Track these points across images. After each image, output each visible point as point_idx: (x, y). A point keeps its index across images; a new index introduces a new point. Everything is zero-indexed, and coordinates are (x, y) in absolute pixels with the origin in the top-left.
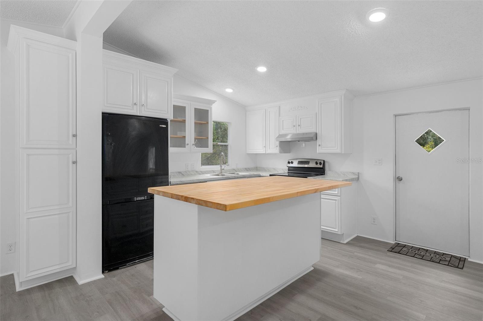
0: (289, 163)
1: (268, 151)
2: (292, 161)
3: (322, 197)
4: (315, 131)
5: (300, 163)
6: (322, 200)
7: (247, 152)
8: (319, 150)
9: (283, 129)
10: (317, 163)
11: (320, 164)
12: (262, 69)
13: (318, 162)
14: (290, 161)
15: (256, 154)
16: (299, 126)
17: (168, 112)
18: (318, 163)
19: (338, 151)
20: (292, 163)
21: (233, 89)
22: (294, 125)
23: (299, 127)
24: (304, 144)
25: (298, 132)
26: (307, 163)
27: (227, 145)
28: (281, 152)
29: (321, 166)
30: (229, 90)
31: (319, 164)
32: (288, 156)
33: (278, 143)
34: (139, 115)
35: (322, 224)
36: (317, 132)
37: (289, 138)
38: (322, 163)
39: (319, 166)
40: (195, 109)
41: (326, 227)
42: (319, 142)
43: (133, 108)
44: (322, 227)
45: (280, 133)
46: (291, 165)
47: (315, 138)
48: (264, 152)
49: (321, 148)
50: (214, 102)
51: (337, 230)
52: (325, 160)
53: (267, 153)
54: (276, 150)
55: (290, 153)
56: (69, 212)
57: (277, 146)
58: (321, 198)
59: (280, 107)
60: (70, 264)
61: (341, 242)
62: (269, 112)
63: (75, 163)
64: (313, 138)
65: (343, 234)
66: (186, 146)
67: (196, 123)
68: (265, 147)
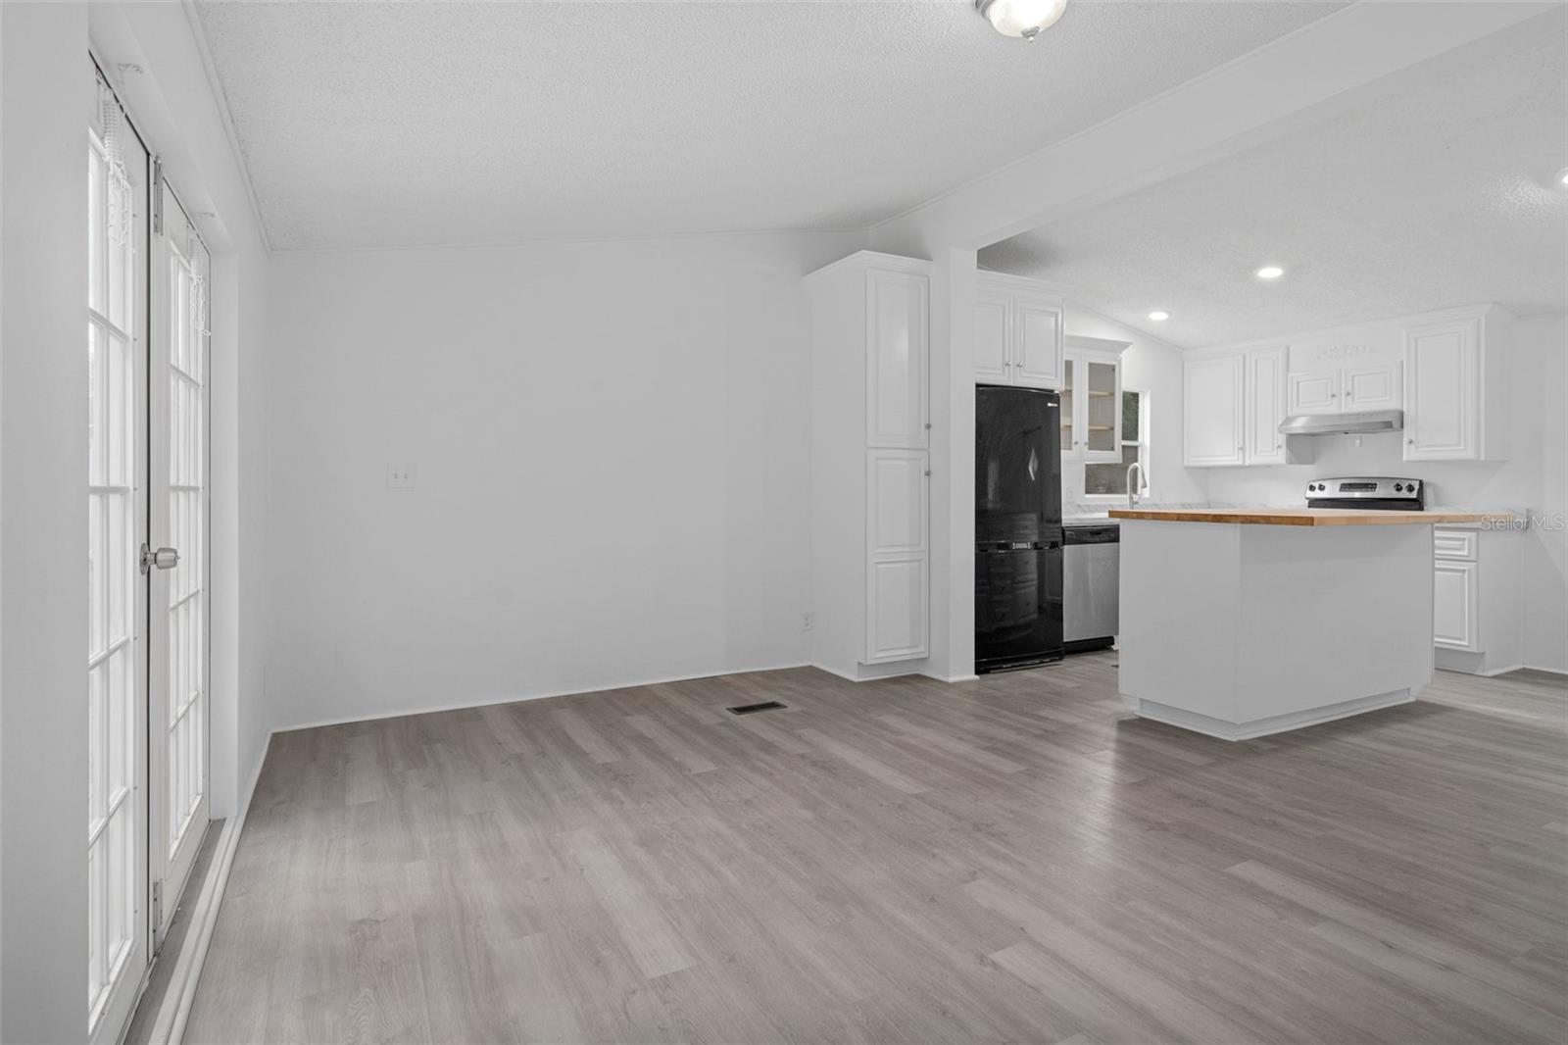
0: (1312, 488)
1: (1250, 457)
2: (1321, 485)
3: (1437, 566)
4: (1398, 407)
5: (1344, 487)
6: (1437, 573)
7: (1186, 464)
8: (1409, 453)
9: (1298, 404)
10: (1399, 488)
11: (1411, 489)
12: (1270, 273)
13: (1404, 485)
14: (1316, 485)
15: (1208, 468)
16: (1348, 394)
17: (1056, 376)
18: (1404, 487)
19: (1469, 454)
20: (1322, 488)
21: (1167, 312)
22: (1334, 392)
23: (1350, 398)
24: (1358, 441)
25: (1343, 410)
26: (1371, 486)
27: (1136, 448)
28: (1290, 462)
29: (1414, 495)
30: (1158, 316)
31: (1405, 490)
32: (1309, 472)
33: (1281, 439)
34: (1012, 384)
35: (1436, 633)
36: (1405, 409)
37: (1299, 425)
38: (1417, 487)
39: (1404, 494)
40: (1090, 364)
42: (1408, 433)
43: (1003, 371)
44: (1436, 639)
45: (1289, 414)
46: (1318, 494)
47: (1396, 424)
48: (1240, 463)
49: (1416, 448)
50: (1124, 346)
52: (1425, 480)
53: (1247, 464)
54: (1280, 457)
55: (1313, 462)
56: (919, 561)
57: (1279, 447)
58: (1434, 569)
59: (1288, 349)
62: (1256, 361)
63: (928, 474)
64: (1392, 424)
65: (1483, 653)
66: (1074, 447)
67: (1090, 397)
68: (1241, 449)
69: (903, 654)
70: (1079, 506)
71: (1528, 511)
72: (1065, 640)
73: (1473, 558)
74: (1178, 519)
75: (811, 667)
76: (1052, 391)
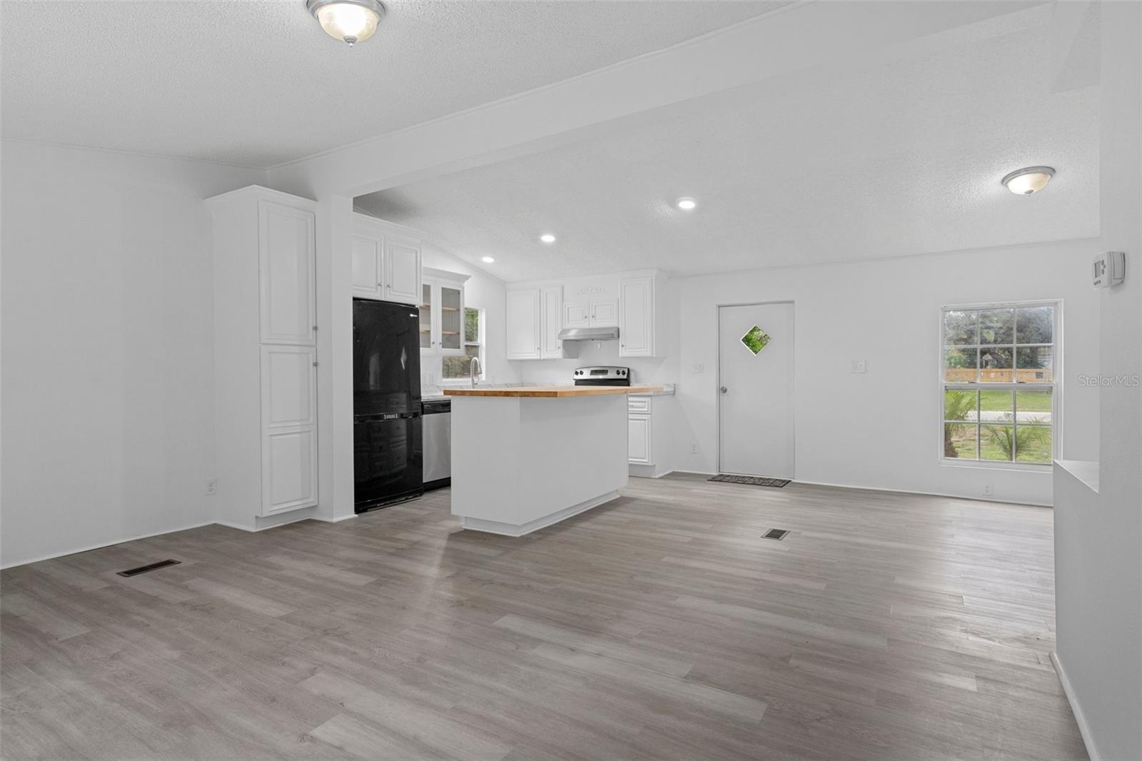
0: (577, 373)
1: (544, 354)
2: (581, 371)
3: (630, 417)
4: (617, 325)
5: (593, 372)
6: (630, 421)
7: (509, 358)
8: (623, 353)
9: (568, 321)
10: (618, 373)
11: (624, 373)
12: (548, 239)
13: (621, 371)
14: (579, 371)
15: (522, 361)
16: (593, 317)
17: (417, 296)
19: (648, 353)
20: (582, 373)
21: (493, 257)
22: (587, 315)
23: (594, 319)
24: (599, 345)
25: (591, 327)
26: (604, 372)
27: (477, 346)
28: (564, 357)
29: (625, 377)
30: (488, 260)
31: (621, 374)
32: (575, 363)
33: (560, 343)
34: (383, 299)
35: (630, 456)
36: (620, 327)
37: (572, 335)
38: (626, 372)
39: (621, 376)
40: (443, 288)
41: (634, 458)
42: (622, 341)
43: (377, 290)
44: (630, 459)
45: (564, 328)
46: (579, 377)
47: (616, 336)
48: (538, 357)
49: (625, 350)
50: (467, 278)
51: (646, 461)
52: (630, 369)
53: (542, 358)
54: (558, 354)
55: (577, 357)
56: (310, 431)
57: (559, 348)
58: (628, 419)
59: (563, 286)
60: (311, 501)
61: (653, 477)
62: (547, 294)
63: (316, 365)
64: (614, 335)
65: (654, 466)
66: (432, 346)
67: (443, 311)
68: (538, 349)
69: (296, 505)
70: (438, 387)
71: (674, 385)
72: (424, 482)
73: (649, 412)
74: (485, 395)
75: (215, 524)
76: (414, 306)
